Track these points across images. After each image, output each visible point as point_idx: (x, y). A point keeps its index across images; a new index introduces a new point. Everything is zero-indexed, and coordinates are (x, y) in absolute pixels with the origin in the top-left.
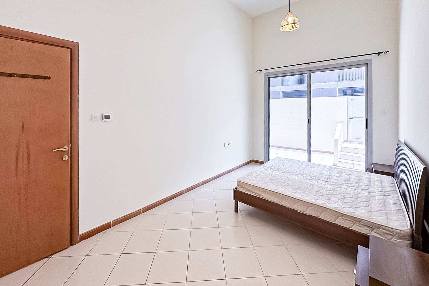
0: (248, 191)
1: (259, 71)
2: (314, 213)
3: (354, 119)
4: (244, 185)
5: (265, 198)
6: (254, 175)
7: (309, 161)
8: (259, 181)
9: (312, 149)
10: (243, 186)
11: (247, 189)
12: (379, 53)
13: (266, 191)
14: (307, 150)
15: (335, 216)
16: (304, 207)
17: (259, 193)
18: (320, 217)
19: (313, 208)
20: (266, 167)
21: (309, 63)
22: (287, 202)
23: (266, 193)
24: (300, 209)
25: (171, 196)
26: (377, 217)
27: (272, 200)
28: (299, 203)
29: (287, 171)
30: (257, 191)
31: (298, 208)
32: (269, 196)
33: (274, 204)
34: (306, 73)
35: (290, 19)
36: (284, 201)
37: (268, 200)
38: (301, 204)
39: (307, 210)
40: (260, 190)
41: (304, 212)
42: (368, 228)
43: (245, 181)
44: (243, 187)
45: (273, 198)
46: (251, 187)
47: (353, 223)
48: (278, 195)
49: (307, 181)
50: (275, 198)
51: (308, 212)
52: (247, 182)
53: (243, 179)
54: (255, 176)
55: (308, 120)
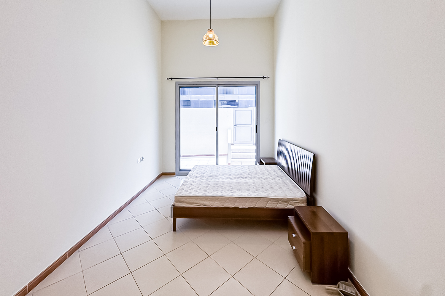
0: (188, 204)
1: (170, 79)
2: (251, 205)
3: (237, 126)
4: (185, 199)
5: (209, 205)
6: (188, 186)
7: (217, 164)
8: (197, 191)
9: (219, 153)
10: (183, 200)
11: (189, 202)
12: (264, 77)
13: (209, 199)
14: (216, 155)
15: (266, 201)
16: (244, 202)
17: (201, 202)
18: (256, 206)
19: (250, 201)
20: (193, 176)
21: (217, 78)
22: (229, 203)
23: (210, 200)
24: (240, 205)
25: (76, 245)
26: (289, 194)
27: (216, 205)
28: (240, 200)
29: (213, 176)
30: (199, 201)
31: (239, 205)
32: (212, 202)
33: (217, 208)
34: (215, 87)
35: (211, 35)
36: (227, 202)
37: (212, 206)
38: (241, 201)
39: (246, 204)
40: (203, 199)
41: (244, 207)
42: (286, 203)
43: (184, 194)
44: (183, 202)
45: (217, 203)
46: (192, 199)
47: (277, 203)
48: (221, 198)
49: (233, 180)
50: (218, 203)
51: (247, 205)
52: (187, 195)
53: (181, 193)
54: (190, 187)
55: (217, 128)
